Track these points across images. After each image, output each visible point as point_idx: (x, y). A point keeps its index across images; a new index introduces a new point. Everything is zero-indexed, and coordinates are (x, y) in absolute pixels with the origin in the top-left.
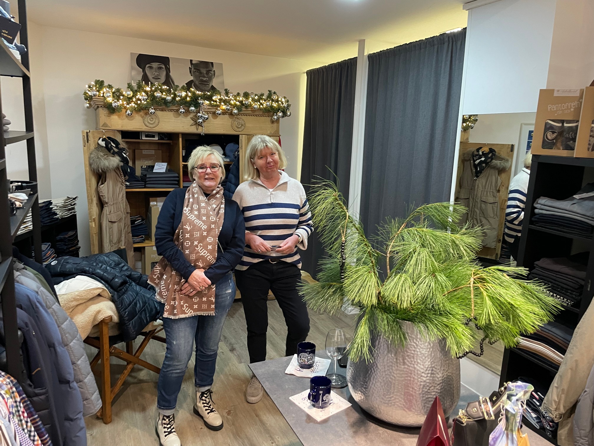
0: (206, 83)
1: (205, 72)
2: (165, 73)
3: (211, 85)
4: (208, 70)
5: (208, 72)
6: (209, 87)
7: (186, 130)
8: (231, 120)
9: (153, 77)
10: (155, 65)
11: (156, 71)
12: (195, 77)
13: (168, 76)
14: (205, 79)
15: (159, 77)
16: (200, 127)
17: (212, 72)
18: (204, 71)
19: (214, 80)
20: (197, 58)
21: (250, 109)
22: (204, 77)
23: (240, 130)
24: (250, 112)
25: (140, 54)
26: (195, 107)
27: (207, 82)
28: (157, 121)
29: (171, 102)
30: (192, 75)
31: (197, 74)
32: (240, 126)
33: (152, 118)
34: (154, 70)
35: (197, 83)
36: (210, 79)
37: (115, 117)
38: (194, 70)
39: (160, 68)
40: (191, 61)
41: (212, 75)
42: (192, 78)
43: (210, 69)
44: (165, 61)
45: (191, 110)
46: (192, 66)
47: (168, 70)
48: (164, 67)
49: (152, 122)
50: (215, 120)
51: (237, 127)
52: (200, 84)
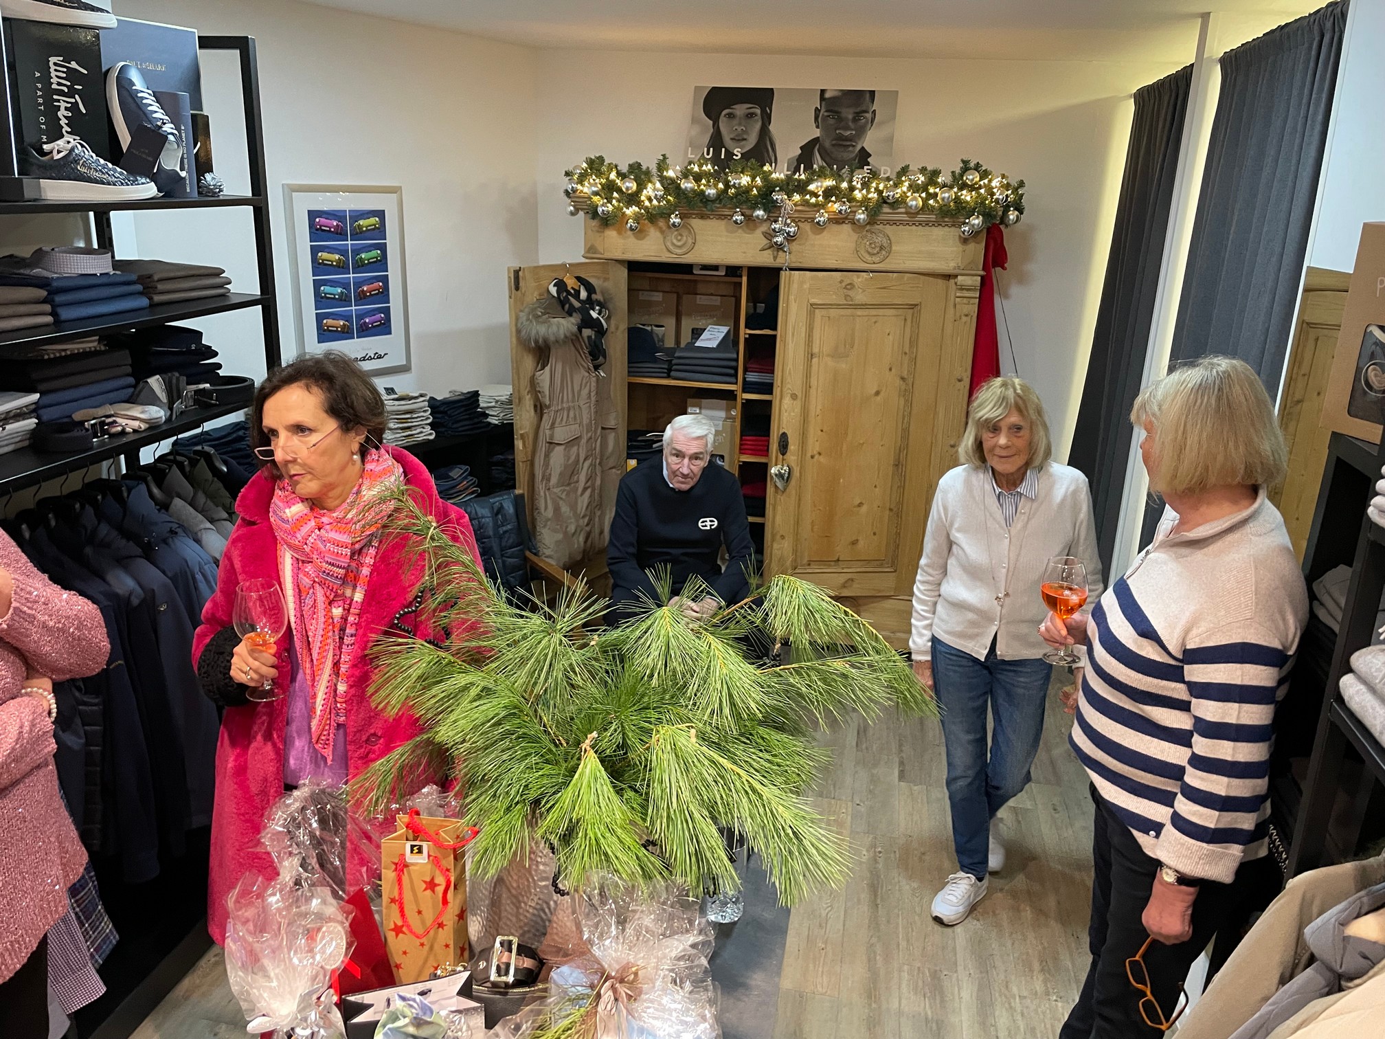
0: (849, 143)
1: (850, 117)
2: (758, 126)
3: (859, 148)
4: (858, 110)
5: (858, 116)
6: (853, 152)
7: (752, 259)
8: (855, 236)
9: (732, 136)
10: (740, 109)
11: (740, 124)
12: (825, 130)
13: (764, 133)
14: (848, 133)
15: (745, 137)
16: (781, 253)
17: (869, 116)
18: (848, 114)
19: (869, 133)
20: (836, 84)
21: (903, 210)
22: (847, 128)
23: (876, 259)
24: (905, 217)
25: (714, 88)
26: (764, 211)
27: (851, 140)
28: (690, 241)
29: (716, 199)
30: (817, 127)
31: (831, 121)
32: (878, 249)
33: (681, 235)
34: (735, 122)
35: (827, 144)
36: (861, 131)
37: (611, 234)
38: (826, 114)
39: (750, 116)
40: (823, 91)
41: (867, 122)
42: (817, 133)
43: (864, 108)
44: (762, 98)
45: (757, 217)
46: (823, 103)
47: (767, 118)
48: (758, 111)
49: (679, 244)
50: (818, 237)
51: (869, 253)
52: (833, 145)
